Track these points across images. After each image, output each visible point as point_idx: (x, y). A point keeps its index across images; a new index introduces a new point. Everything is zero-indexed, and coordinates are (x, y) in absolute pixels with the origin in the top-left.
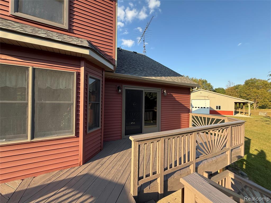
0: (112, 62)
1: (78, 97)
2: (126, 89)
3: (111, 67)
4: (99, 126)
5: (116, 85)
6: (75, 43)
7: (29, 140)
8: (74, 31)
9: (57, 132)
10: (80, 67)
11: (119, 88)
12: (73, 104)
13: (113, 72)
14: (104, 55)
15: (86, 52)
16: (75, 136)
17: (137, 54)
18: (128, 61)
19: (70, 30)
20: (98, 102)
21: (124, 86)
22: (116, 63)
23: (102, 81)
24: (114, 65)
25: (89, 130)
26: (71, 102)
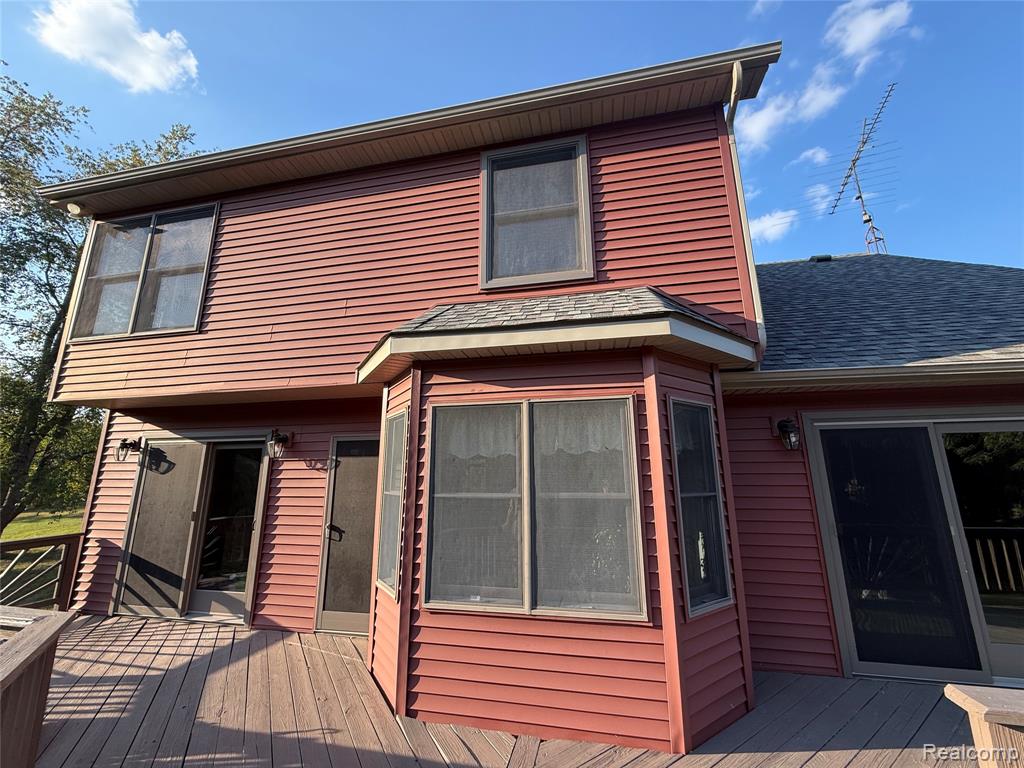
0: (744, 335)
1: (645, 479)
2: (821, 431)
3: (745, 352)
4: (725, 594)
5: (770, 418)
6: (625, 311)
7: (526, 610)
8: (609, 274)
9: (593, 595)
10: (641, 377)
11: (786, 426)
12: (630, 501)
13: (752, 369)
14: (711, 318)
15: (661, 328)
16: (649, 622)
17: (832, 264)
18: (801, 307)
19: (599, 278)
20: (710, 491)
21: (807, 416)
22: (762, 335)
23: (715, 411)
24: (755, 345)
25: (692, 606)
26: (624, 495)
